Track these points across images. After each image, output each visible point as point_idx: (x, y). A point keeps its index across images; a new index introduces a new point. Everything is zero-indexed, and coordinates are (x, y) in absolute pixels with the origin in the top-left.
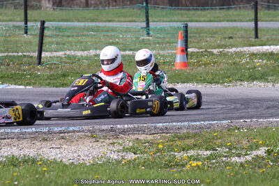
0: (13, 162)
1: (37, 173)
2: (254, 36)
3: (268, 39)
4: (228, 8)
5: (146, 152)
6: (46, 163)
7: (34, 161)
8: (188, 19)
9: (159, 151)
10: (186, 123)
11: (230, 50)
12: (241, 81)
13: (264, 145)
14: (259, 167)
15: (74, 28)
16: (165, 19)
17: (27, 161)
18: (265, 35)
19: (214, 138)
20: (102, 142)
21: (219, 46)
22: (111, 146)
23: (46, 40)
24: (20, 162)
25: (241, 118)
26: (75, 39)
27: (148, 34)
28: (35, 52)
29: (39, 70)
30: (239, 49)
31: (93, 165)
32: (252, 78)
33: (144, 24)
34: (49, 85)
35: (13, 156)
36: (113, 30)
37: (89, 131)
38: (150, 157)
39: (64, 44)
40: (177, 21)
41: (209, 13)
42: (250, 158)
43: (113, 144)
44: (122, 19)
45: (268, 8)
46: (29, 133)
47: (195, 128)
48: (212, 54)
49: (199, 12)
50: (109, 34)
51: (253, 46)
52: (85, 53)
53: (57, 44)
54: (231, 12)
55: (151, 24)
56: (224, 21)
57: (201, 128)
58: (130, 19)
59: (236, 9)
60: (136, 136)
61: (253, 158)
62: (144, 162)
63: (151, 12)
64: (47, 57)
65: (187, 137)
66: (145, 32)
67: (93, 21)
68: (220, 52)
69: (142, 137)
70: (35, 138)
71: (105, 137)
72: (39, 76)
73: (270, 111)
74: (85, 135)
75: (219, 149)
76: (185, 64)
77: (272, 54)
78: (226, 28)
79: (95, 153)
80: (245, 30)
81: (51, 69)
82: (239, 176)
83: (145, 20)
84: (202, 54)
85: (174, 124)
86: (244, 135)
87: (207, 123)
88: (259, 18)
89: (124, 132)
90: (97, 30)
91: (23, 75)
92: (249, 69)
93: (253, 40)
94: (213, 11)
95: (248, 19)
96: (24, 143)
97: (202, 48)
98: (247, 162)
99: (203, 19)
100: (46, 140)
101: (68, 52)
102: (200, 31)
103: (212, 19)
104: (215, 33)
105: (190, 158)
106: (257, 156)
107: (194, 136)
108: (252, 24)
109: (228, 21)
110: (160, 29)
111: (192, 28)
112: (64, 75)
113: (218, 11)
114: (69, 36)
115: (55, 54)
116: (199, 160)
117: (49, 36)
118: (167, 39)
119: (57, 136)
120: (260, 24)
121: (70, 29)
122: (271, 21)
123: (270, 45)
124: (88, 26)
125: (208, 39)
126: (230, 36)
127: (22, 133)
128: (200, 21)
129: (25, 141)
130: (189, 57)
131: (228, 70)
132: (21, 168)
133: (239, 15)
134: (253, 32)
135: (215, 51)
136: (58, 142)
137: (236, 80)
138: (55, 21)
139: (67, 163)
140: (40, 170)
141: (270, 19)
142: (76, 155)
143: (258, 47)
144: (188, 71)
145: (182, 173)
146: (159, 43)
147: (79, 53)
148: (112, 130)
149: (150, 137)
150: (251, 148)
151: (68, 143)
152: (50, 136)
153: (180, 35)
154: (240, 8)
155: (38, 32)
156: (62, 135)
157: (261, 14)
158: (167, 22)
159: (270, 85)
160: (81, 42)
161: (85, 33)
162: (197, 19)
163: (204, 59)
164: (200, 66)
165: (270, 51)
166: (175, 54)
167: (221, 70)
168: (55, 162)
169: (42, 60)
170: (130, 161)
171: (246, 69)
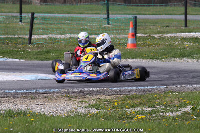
0: (10, 114)
1: (27, 122)
2: (184, 26)
3: (194, 28)
4: (166, 6)
5: (106, 108)
6: (34, 115)
7: (25, 113)
8: (137, 13)
9: (114, 107)
10: (135, 88)
11: (167, 35)
12: (175, 57)
13: (190, 104)
14: (186, 120)
15: (56, 18)
16: (121, 13)
17: (20, 113)
18: (192, 25)
19: (154, 99)
20: (74, 101)
21: (159, 33)
22: (81, 103)
23: (35, 26)
24: (15, 114)
25: (174, 84)
26: (56, 26)
27: (109, 23)
28: (27, 35)
29: (30, 48)
30: (173, 35)
31: (67, 116)
32: (183, 56)
33: (106, 16)
34: (37, 59)
35: (10, 109)
36: (84, 20)
37: (65, 92)
38: (109, 112)
39: (48, 30)
40: (129, 14)
41: (152, 9)
42: (180, 113)
43: (82, 102)
44: (90, 12)
45: (195, 5)
46: (22, 94)
47: (141, 91)
48: (154, 38)
49: (145, 8)
50: (80, 23)
51: (184, 32)
52: (63, 37)
53: (43, 29)
54: (168, 8)
55: (111, 16)
56: (163, 14)
57: (145, 91)
58: (96, 12)
59: (171, 6)
60: (99, 96)
61: (182, 113)
62: (104, 115)
63: (111, 7)
64: (35, 39)
65: (135, 97)
66: (106, 22)
67: (69, 13)
68: (160, 37)
69: (103, 97)
70: (26, 97)
71: (76, 97)
72: (29, 52)
73: (195, 79)
74: (62, 95)
75: (158, 106)
76: (135, 45)
77: (197, 38)
78: (164, 20)
79: (69, 108)
80: (178, 21)
81: (38, 47)
82: (172, 126)
83: (106, 13)
84: (147, 38)
85: (126, 88)
86: (176, 97)
87: (149, 87)
88: (188, 13)
89: (90, 93)
90: (72, 20)
91: (18, 51)
92: (181, 49)
93: (184, 28)
94: (155, 8)
95: (180, 13)
96: (19, 101)
97: (147, 34)
98: (178, 116)
99: (148, 13)
100: (34, 99)
101: (51, 36)
102: (146, 21)
103: (154, 13)
104: (157, 23)
105: (137, 112)
106: (185, 112)
107: (140, 97)
108: (183, 17)
109: (166, 14)
110: (118, 20)
111: (140, 19)
112: (48, 52)
113: (159, 7)
114: (52, 24)
115: (42, 37)
116: (144, 114)
117: (37, 24)
118: (122, 27)
119: (42, 96)
120: (189, 17)
121: (52, 19)
122: (197, 15)
123: (196, 32)
124: (66, 17)
125: (151, 27)
126: (167, 25)
127: (17, 93)
128: (146, 15)
129: (19, 99)
130: (138, 40)
131: (165, 49)
132: (15, 118)
133: (173, 10)
134: (184, 23)
135: (156, 36)
136: (43, 100)
137: (171, 57)
138: (42, 13)
139: (49, 115)
140: (29, 119)
141: (196, 13)
142: (55, 109)
143: (187, 34)
144: (137, 50)
145: (131, 123)
146: (116, 30)
147: (59, 36)
148: (81, 92)
149: (108, 97)
150: (181, 106)
151: (50, 101)
152: (37, 96)
153: (131, 24)
154: (175, 5)
155: (29, 21)
156: (45, 95)
157: (190, 9)
158: (122, 15)
159: (195, 61)
160: (60, 29)
161: (63, 22)
162: (144, 13)
163: (149, 42)
164: (145, 46)
165: (196, 36)
166: (128, 38)
167: (160, 49)
168: (40, 114)
169: (32, 41)
170: (94, 114)
171: (178, 49)
